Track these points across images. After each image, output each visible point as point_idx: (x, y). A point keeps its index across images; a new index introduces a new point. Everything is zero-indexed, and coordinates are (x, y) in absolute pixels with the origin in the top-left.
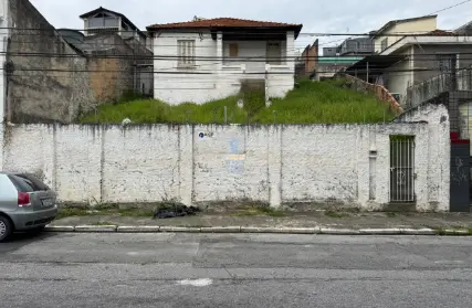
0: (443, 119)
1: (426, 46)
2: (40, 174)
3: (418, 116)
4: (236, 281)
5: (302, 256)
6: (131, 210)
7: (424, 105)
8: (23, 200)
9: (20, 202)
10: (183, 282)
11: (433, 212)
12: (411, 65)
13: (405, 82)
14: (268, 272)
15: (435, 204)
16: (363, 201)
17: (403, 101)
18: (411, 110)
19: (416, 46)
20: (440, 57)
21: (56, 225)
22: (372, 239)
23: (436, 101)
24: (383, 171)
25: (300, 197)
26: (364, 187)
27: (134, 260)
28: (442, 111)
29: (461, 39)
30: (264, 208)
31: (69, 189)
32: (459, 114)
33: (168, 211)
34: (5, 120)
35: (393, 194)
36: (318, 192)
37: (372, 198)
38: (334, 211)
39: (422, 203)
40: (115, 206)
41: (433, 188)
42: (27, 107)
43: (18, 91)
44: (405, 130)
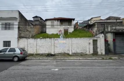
0: (103, 36)
1: (99, 22)
2: (24, 48)
3: (98, 36)
4: (63, 69)
5: (76, 64)
6: (42, 55)
7: (99, 34)
8: (21, 53)
9: (21, 54)
10: (53, 70)
11: (102, 55)
12: (96, 26)
13: (95, 29)
14: (69, 68)
15: (102, 53)
16: (88, 53)
17: (95, 33)
18: (96, 35)
19: (97, 22)
20: (102, 25)
21: (27, 58)
22: (90, 60)
23: (102, 33)
24: (92, 47)
25: (75, 52)
26: (88, 50)
27: (43, 65)
28: (103, 35)
29: (106, 21)
30: (68, 54)
31: (30, 51)
32: (106, 35)
33: (49, 55)
34: (18, 38)
35: (94, 51)
36: (79, 51)
37: (89, 52)
38: (82, 55)
39: (99, 53)
40: (39, 54)
41: (101, 50)
42: (22, 35)
43: (20, 32)
44: (96, 39)
